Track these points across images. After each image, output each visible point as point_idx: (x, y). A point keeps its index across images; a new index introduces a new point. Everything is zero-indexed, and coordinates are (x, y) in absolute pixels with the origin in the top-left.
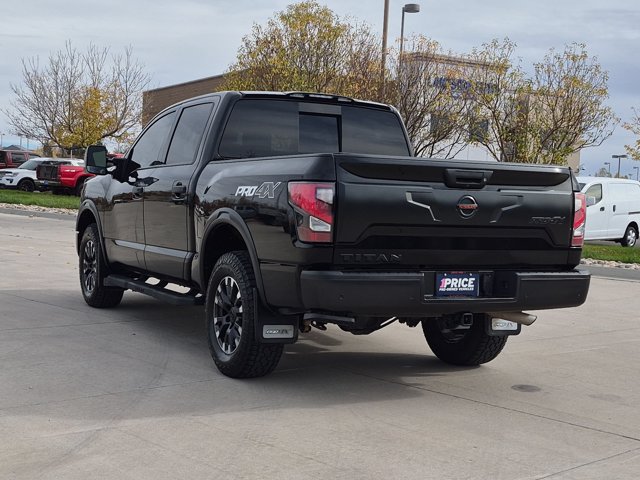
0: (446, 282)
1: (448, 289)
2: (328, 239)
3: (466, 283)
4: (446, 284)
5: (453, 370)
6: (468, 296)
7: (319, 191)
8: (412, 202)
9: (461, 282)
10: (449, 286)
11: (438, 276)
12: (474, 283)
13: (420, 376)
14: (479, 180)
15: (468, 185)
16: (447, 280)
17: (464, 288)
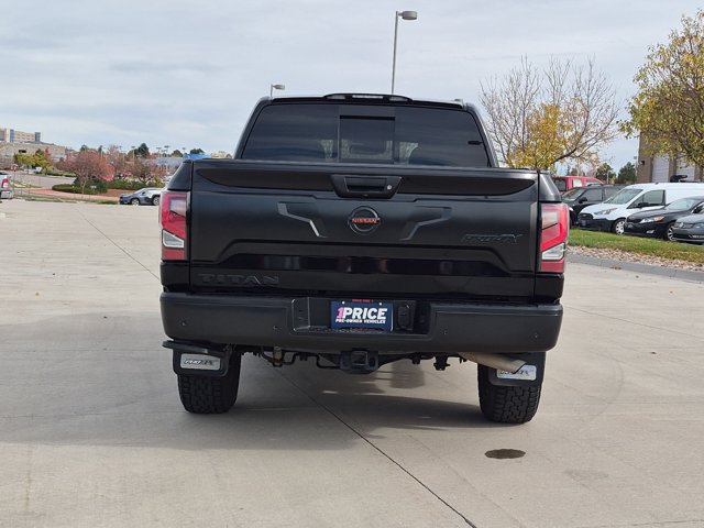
0: (345, 312)
1: (348, 321)
2: (183, 257)
3: (373, 314)
4: (345, 314)
5: (459, 426)
7: (173, 202)
8: (287, 214)
9: (367, 312)
10: (349, 317)
11: (334, 304)
12: (386, 314)
13: (414, 428)
14: (382, 188)
15: (366, 193)
16: (346, 309)
17: (372, 319)
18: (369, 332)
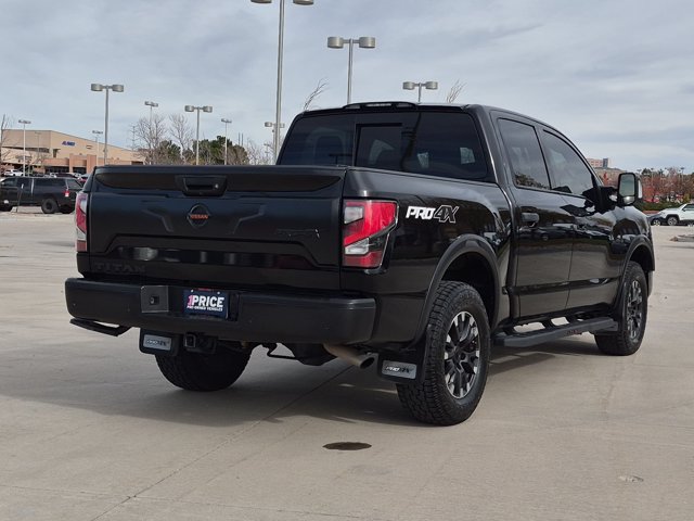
0: (194, 299)
1: (197, 308)
2: (85, 248)
3: (214, 302)
4: (194, 301)
6: (217, 316)
9: (210, 300)
10: (196, 304)
11: (185, 292)
12: (223, 302)
14: (211, 187)
15: (201, 192)
16: (195, 297)
17: (213, 307)
18: (212, 319)
